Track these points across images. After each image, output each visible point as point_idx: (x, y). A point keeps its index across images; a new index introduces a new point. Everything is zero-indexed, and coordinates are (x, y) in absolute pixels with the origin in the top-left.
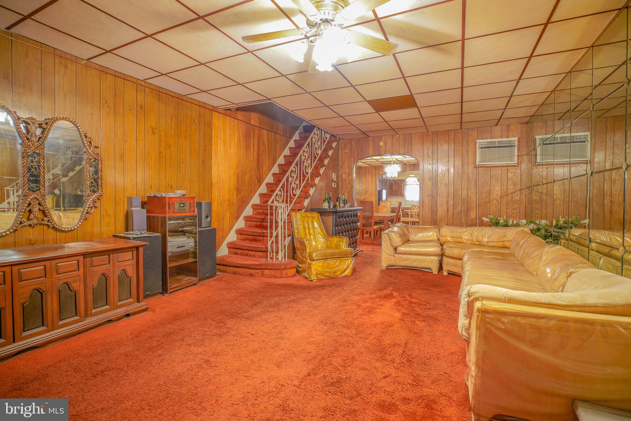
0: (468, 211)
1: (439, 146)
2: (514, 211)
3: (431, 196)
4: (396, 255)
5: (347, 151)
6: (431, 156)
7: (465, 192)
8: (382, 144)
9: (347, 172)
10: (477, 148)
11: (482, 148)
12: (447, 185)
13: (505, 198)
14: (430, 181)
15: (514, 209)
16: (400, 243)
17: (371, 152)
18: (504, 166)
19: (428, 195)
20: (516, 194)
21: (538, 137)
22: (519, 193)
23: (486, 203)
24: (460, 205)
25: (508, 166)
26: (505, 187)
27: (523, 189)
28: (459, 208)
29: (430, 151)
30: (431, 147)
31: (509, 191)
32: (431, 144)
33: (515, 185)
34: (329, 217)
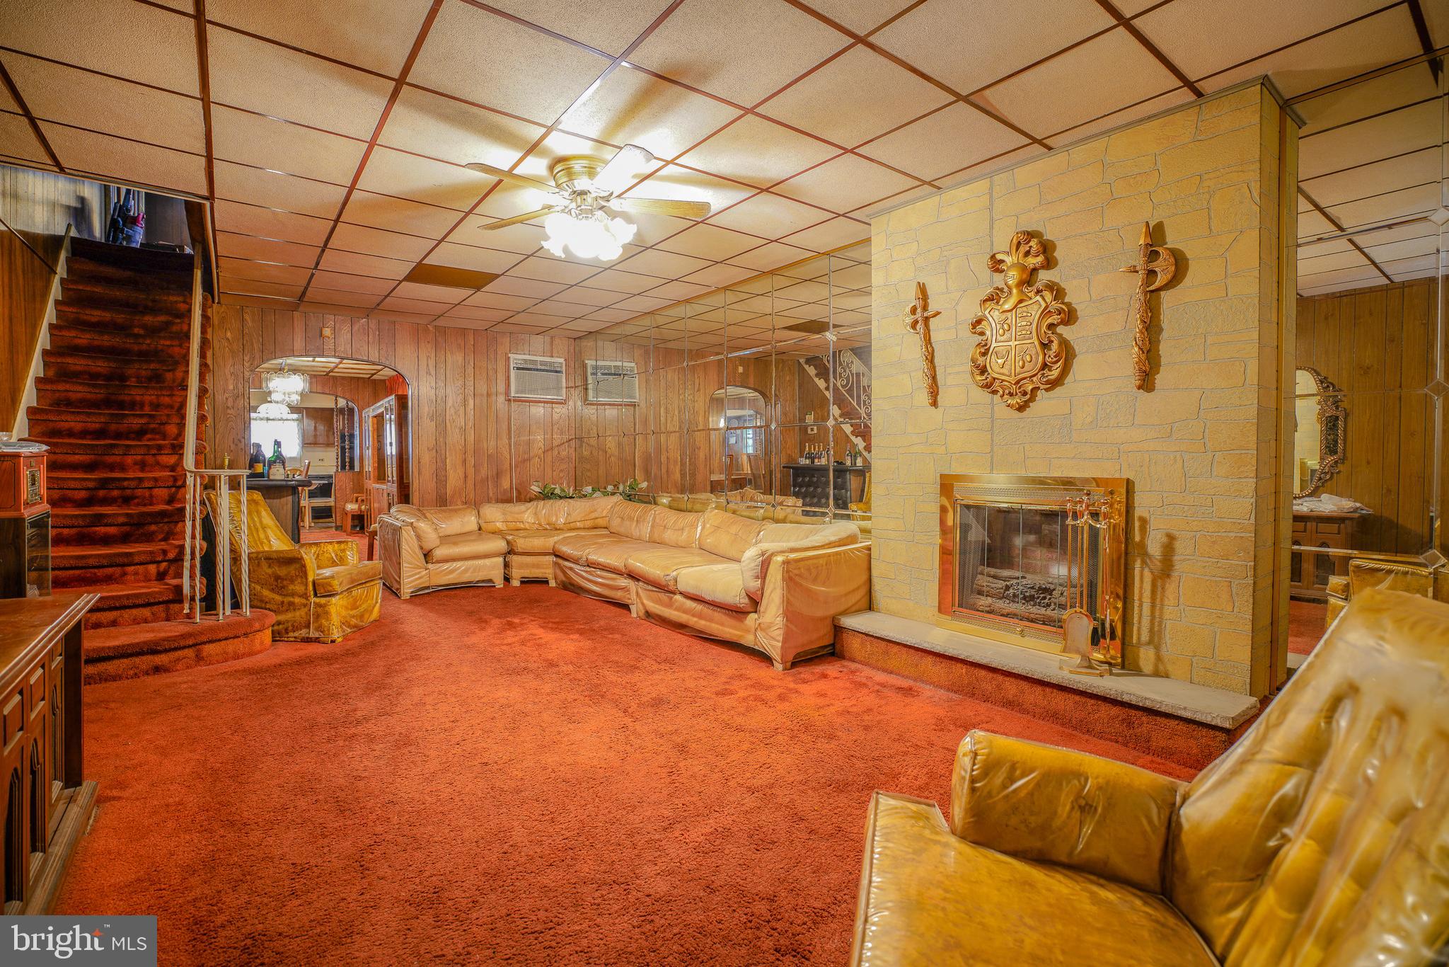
0: (498, 475)
1: (449, 355)
2: (561, 475)
3: (434, 451)
4: (430, 566)
5: (229, 335)
6: (433, 372)
7: (492, 443)
8: (327, 332)
9: (231, 387)
10: (512, 368)
11: (518, 369)
12: (464, 431)
13: (550, 452)
14: (432, 420)
15: (561, 471)
16: (438, 542)
17: (299, 343)
18: (547, 402)
19: (428, 448)
20: (563, 447)
21: (590, 363)
22: (567, 444)
23: (524, 461)
24: (486, 465)
25: (553, 403)
26: (548, 436)
27: (572, 439)
28: (484, 472)
29: (432, 363)
30: (433, 355)
31: (555, 443)
32: (434, 350)
33: (562, 433)
34: (283, 500)
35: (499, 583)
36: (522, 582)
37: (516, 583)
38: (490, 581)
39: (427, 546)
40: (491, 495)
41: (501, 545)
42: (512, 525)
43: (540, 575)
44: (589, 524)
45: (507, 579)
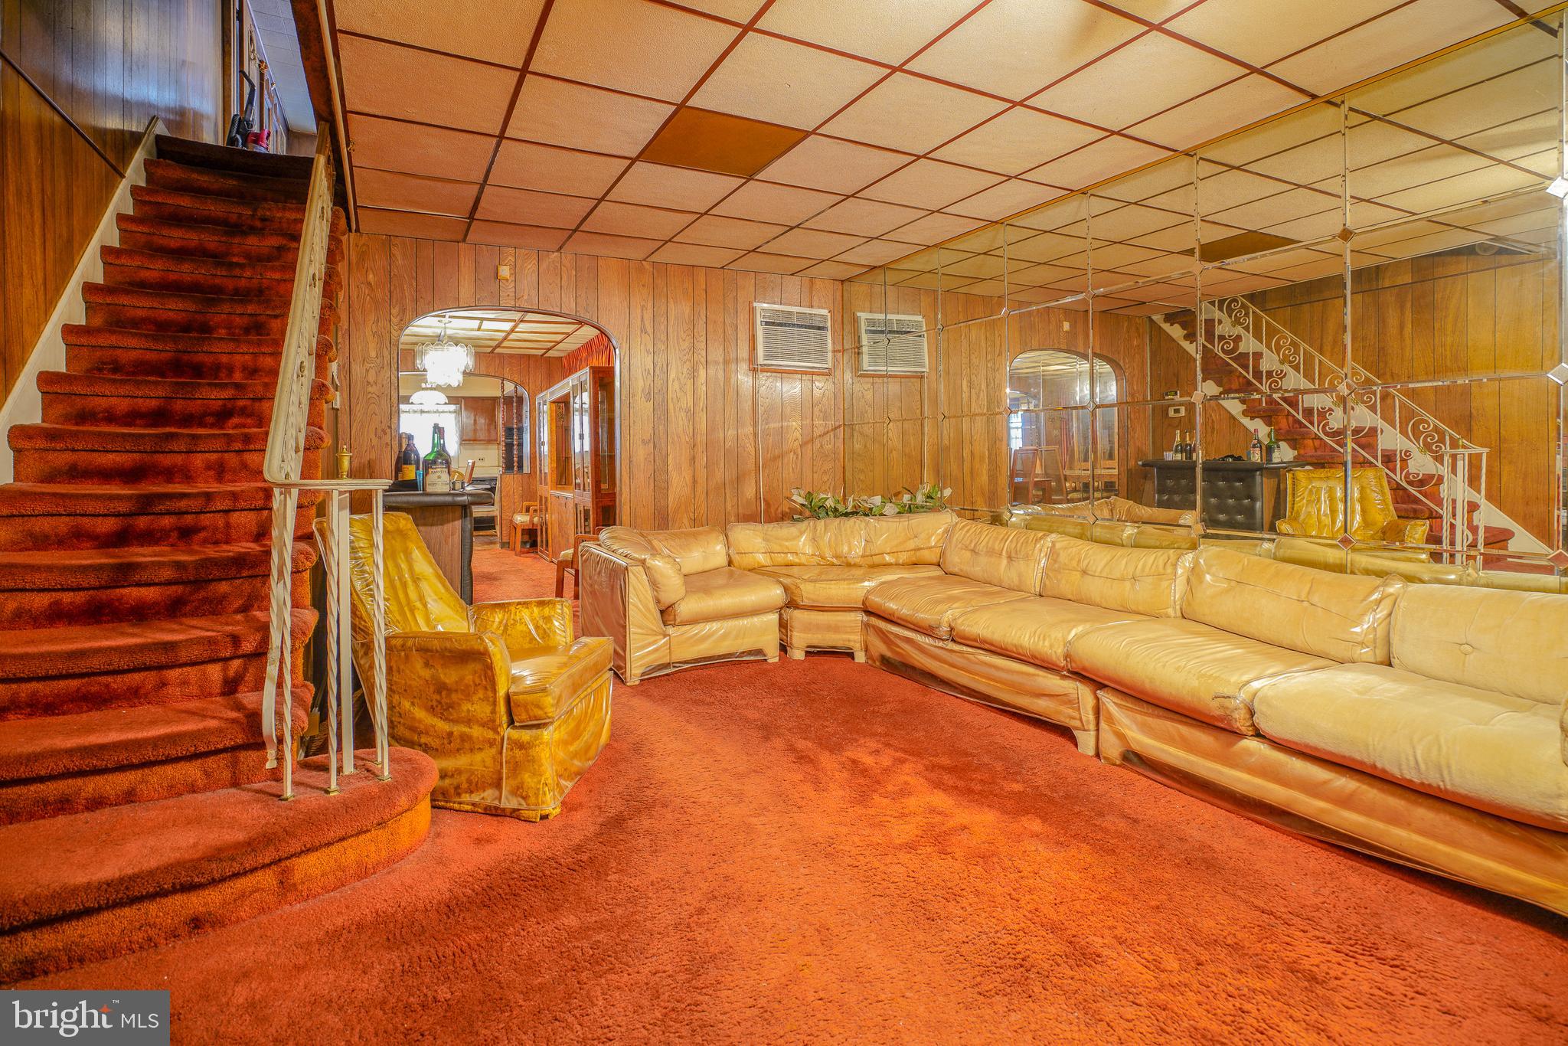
0: (739, 479)
1: (671, 305)
2: (825, 478)
3: (652, 445)
4: (670, 630)
5: (371, 276)
6: (649, 329)
7: (731, 433)
8: (505, 271)
9: (373, 354)
10: (758, 322)
11: (767, 323)
12: (692, 415)
13: (809, 446)
14: (648, 400)
15: (825, 472)
17: (466, 290)
18: (806, 373)
19: (643, 441)
20: (827, 438)
21: (863, 316)
22: (832, 434)
23: (775, 459)
24: (722, 465)
25: (813, 374)
26: (808, 422)
27: (839, 426)
28: (719, 475)
29: (648, 316)
30: (650, 305)
31: (818, 432)
32: (651, 297)
33: (825, 418)
34: (448, 527)
35: (773, 656)
36: (808, 653)
37: (798, 655)
38: (759, 652)
39: (667, 598)
40: (729, 508)
41: (775, 594)
42: (780, 558)
43: (839, 644)
44: (903, 558)
45: (783, 648)
